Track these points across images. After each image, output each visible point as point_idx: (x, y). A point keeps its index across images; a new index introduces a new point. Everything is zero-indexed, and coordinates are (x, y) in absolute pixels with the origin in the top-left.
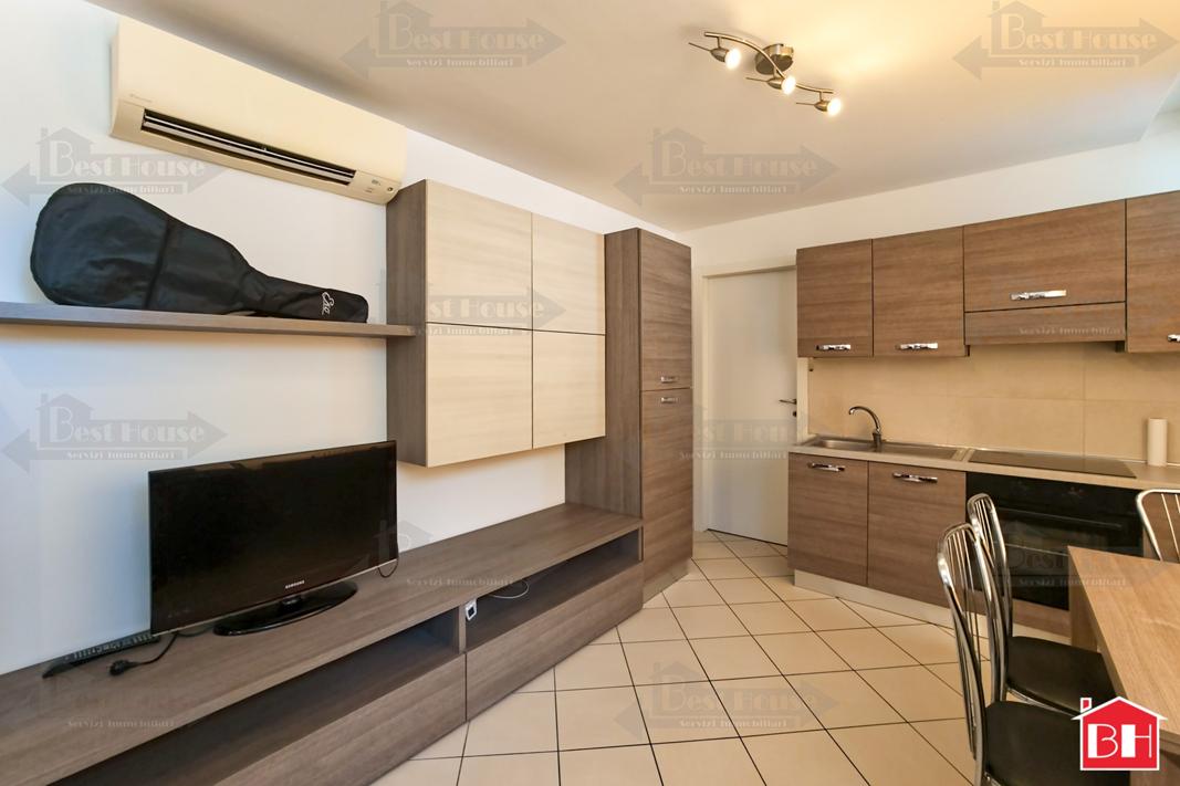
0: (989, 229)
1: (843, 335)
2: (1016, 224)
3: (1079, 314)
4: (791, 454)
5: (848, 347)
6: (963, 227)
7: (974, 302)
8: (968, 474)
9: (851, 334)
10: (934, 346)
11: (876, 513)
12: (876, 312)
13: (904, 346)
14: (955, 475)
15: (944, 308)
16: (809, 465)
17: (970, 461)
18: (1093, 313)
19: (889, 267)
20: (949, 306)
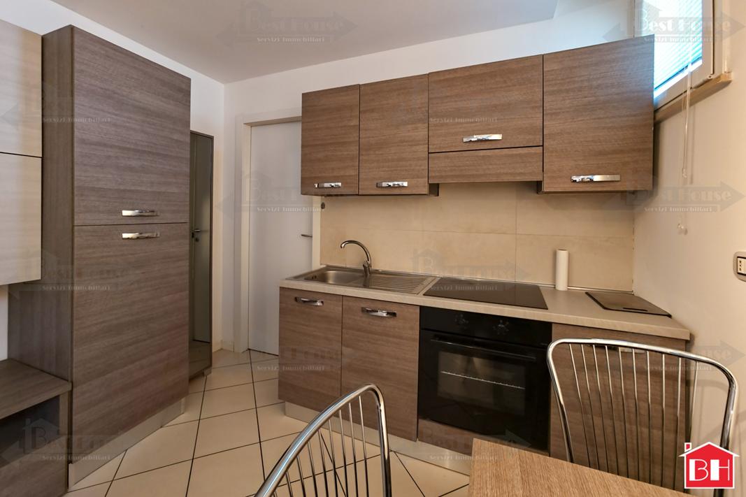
0: (447, 76)
1: (335, 174)
2: (467, 74)
3: (512, 156)
4: (282, 289)
5: (340, 184)
6: (428, 74)
7: (436, 144)
8: (422, 308)
9: (342, 173)
10: (405, 184)
11: (347, 346)
12: (362, 152)
13: (384, 184)
14: (411, 309)
15: (414, 148)
16: (296, 299)
17: (424, 295)
18: (520, 155)
19: (372, 111)
20: (418, 147)
